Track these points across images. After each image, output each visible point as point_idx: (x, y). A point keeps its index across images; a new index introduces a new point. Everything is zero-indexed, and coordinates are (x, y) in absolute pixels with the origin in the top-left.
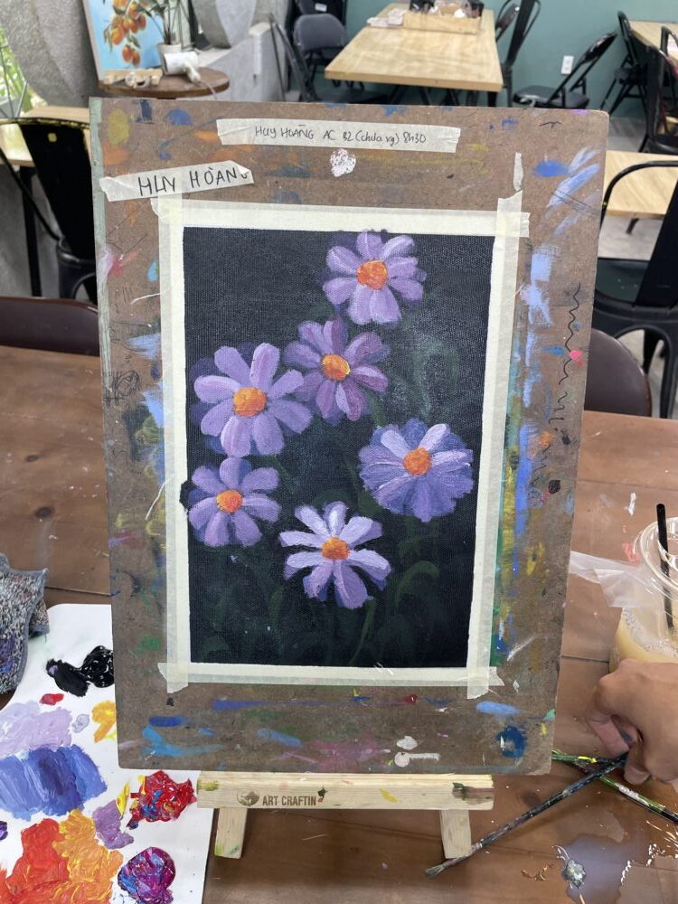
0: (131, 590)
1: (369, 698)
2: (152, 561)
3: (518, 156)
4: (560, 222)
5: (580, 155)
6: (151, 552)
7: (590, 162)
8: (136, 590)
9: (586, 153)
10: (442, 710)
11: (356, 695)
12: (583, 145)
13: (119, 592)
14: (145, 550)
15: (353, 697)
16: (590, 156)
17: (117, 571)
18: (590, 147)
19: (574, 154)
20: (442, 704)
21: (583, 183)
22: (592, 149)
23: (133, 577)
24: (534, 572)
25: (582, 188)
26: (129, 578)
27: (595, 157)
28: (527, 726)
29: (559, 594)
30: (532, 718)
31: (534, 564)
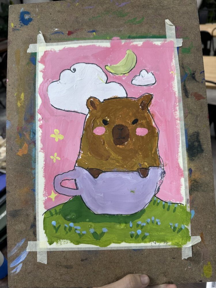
0: (195, 74)
1: (89, 32)
2: (188, 87)
4: (23, 244)
5: (18, 271)
6: (188, 91)
7: (14, 268)
8: (194, 74)
9: (16, 271)
10: (56, 29)
11: (94, 33)
12: (17, 274)
13: (201, 73)
14: (191, 92)
15: (95, 32)
16: (14, 270)
17: (202, 82)
18: (15, 274)
19: (21, 271)
20: (56, 32)
21: (16, 260)
22: (14, 273)
23: (196, 80)
24: (21, 94)
25: (16, 258)
26: (197, 80)
27: (12, 270)
28: (20, 25)
29: (10, 85)
30: (18, 29)
31: (21, 98)
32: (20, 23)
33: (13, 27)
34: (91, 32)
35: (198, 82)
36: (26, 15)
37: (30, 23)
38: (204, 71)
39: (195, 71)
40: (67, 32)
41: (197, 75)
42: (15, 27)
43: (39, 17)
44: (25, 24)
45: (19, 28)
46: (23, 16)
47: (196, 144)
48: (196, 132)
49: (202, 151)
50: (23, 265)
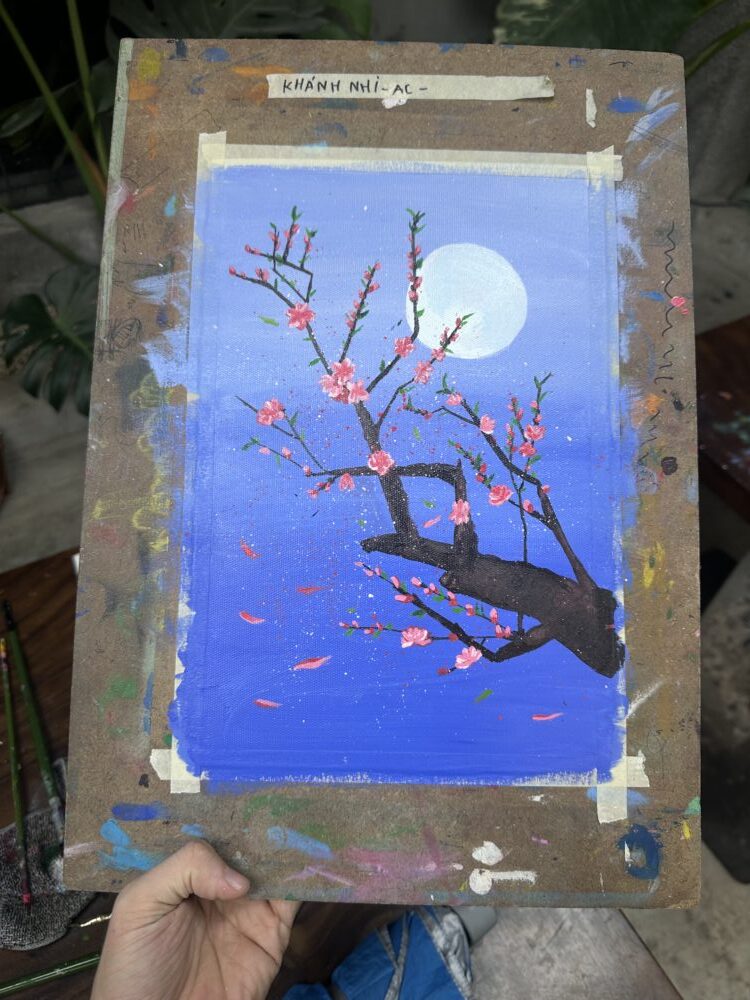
0: (105, 609)
2: (136, 566)
3: (589, 92)
4: (643, 158)
5: (657, 93)
6: (136, 554)
7: (669, 100)
8: (111, 609)
9: (664, 91)
10: (537, 799)
12: (659, 84)
13: (86, 611)
14: (128, 549)
16: (668, 94)
17: (88, 581)
18: (666, 86)
19: (650, 93)
21: (664, 121)
22: (669, 88)
23: (108, 588)
24: (653, 584)
25: (663, 125)
26: (103, 589)
27: (673, 96)
28: (661, 825)
29: (690, 616)
30: (668, 812)
31: (652, 572)
32: (659, 836)
33: (684, 822)
36: (641, 866)
37: (627, 832)
39: (104, 617)
41: (100, 603)
42: (676, 823)
43: (595, 852)
44: (643, 829)
45: (663, 815)
46: (649, 862)
50: (645, 107)
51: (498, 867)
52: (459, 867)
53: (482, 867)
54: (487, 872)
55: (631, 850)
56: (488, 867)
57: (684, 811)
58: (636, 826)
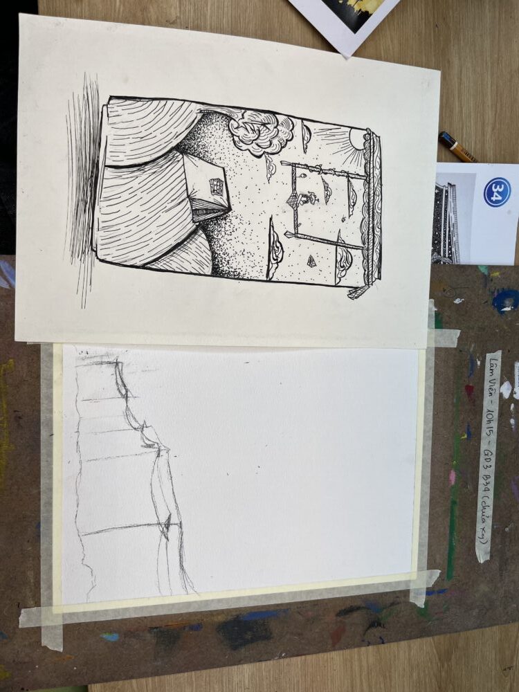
32: (498, 290)
33: (491, 275)
34: (468, 430)
35: (364, 634)
36: (513, 301)
37: (496, 309)
38: (383, 643)
39: (384, 627)
40: (471, 385)
41: (376, 631)
42: (492, 280)
43: (506, 328)
44: (495, 300)
45: (488, 288)
47: (249, 636)
48: (271, 634)
49: (235, 648)
50: (6, 289)
51: (513, 384)
52: (512, 406)
53: (512, 393)
54: (515, 390)
55: (505, 307)
56: (513, 390)
57: (485, 275)
58: (493, 304)
